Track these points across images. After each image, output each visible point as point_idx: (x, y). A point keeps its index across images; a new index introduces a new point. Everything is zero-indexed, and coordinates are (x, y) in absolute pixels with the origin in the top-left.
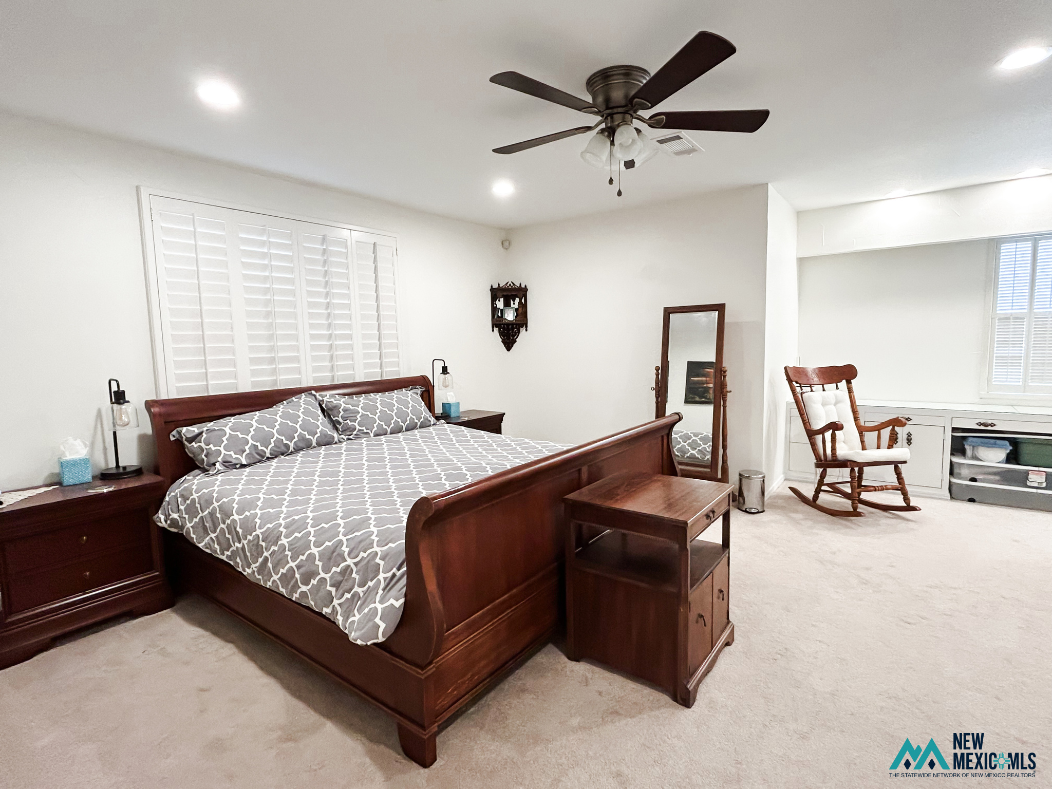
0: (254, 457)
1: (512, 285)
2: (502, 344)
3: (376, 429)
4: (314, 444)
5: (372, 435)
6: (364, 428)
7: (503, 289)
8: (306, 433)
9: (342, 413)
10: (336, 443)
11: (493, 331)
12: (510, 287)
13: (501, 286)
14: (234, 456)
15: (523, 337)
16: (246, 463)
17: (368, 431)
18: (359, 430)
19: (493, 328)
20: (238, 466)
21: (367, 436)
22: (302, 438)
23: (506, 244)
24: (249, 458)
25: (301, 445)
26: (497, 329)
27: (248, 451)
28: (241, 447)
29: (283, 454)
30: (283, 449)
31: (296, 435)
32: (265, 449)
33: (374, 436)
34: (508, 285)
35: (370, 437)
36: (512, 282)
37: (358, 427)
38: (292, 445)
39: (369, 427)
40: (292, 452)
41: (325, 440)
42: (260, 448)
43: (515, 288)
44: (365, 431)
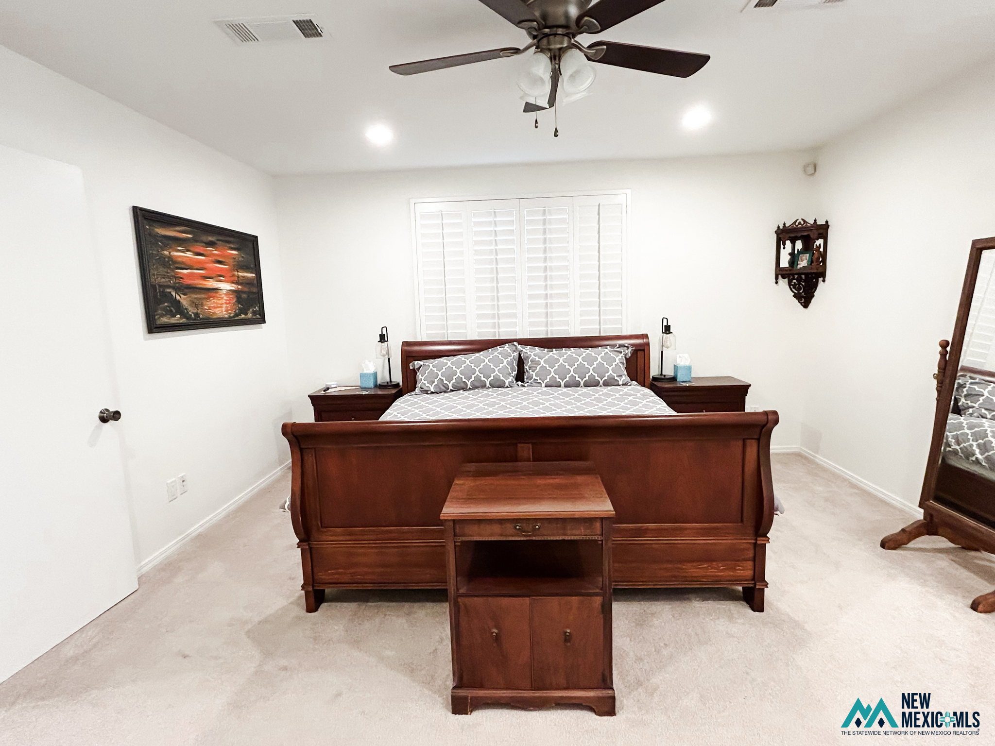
0: (440, 388)
1: (802, 223)
2: (795, 299)
3: (548, 380)
4: (488, 385)
5: (543, 385)
6: (538, 378)
7: (790, 229)
8: (482, 375)
9: (530, 363)
10: (507, 387)
11: (777, 283)
12: (800, 226)
13: (787, 225)
14: (427, 385)
15: (822, 290)
16: (434, 391)
17: (541, 381)
18: (535, 380)
19: (777, 278)
20: (429, 392)
21: (539, 385)
22: (478, 378)
23: (812, 169)
24: (436, 388)
25: (477, 384)
26: (786, 280)
27: (436, 383)
28: (432, 379)
29: (463, 389)
30: (463, 385)
31: (473, 376)
32: (448, 383)
33: (546, 386)
34: (797, 224)
35: (541, 387)
36: (802, 219)
37: (534, 377)
38: (469, 384)
39: (542, 378)
40: (470, 388)
41: (497, 384)
42: (445, 382)
43: (807, 227)
44: (539, 381)
